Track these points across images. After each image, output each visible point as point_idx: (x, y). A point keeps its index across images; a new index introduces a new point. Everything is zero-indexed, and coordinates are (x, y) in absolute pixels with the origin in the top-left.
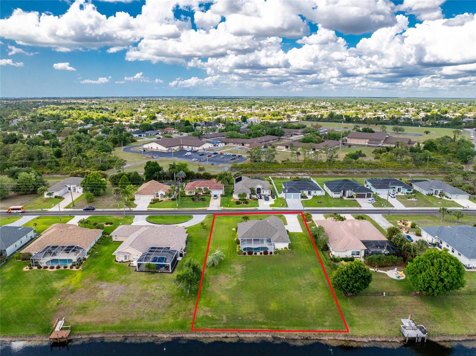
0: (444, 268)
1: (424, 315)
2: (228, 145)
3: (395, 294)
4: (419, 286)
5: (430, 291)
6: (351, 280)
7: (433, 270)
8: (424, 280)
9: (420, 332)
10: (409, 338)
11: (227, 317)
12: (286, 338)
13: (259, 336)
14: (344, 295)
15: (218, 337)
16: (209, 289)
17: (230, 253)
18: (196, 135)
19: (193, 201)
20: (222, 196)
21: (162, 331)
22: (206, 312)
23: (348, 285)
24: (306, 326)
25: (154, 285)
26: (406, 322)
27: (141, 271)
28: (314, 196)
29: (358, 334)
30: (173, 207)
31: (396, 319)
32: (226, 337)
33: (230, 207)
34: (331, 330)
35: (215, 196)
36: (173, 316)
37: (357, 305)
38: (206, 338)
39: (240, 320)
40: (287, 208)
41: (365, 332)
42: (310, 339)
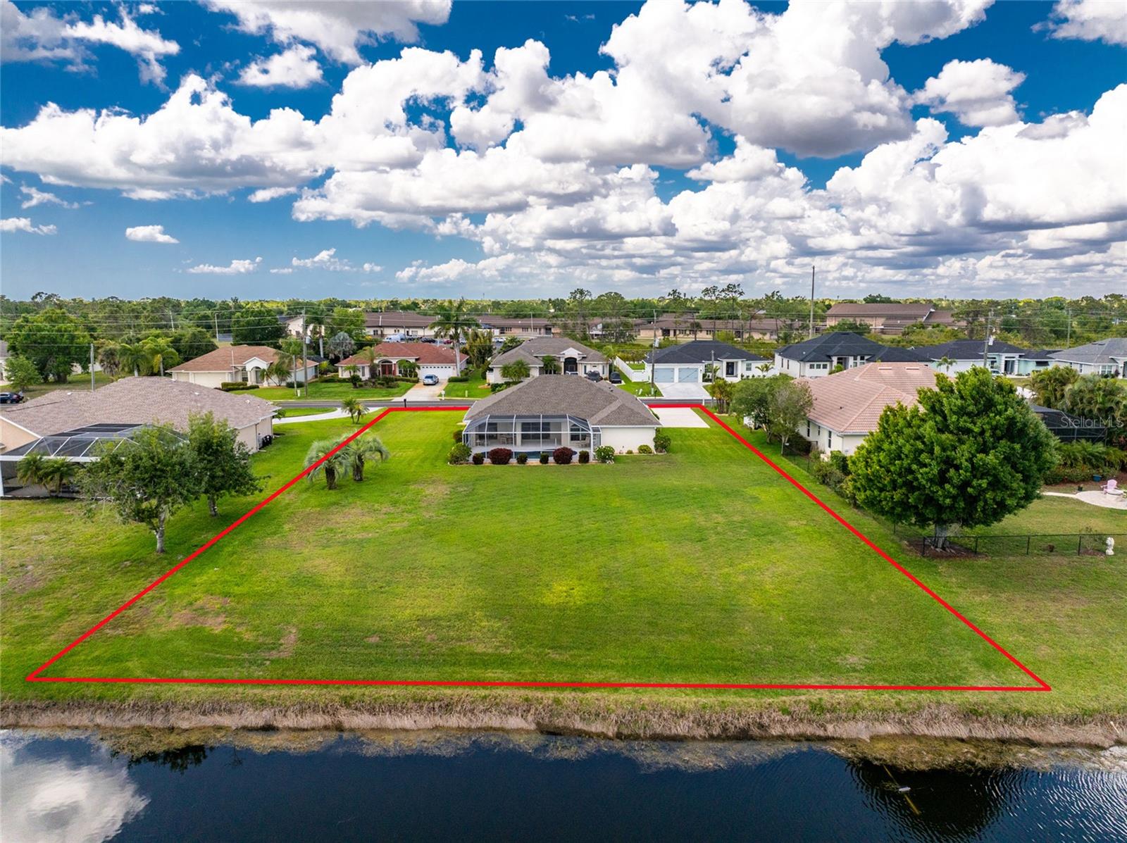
2: (508, 333)
11: (307, 637)
13: (464, 722)
16: (272, 541)
17: (423, 461)
19: (356, 387)
20: (452, 380)
22: (205, 614)
27: (14, 498)
35: (430, 378)
39: (369, 646)
40: (660, 397)
42: (762, 738)
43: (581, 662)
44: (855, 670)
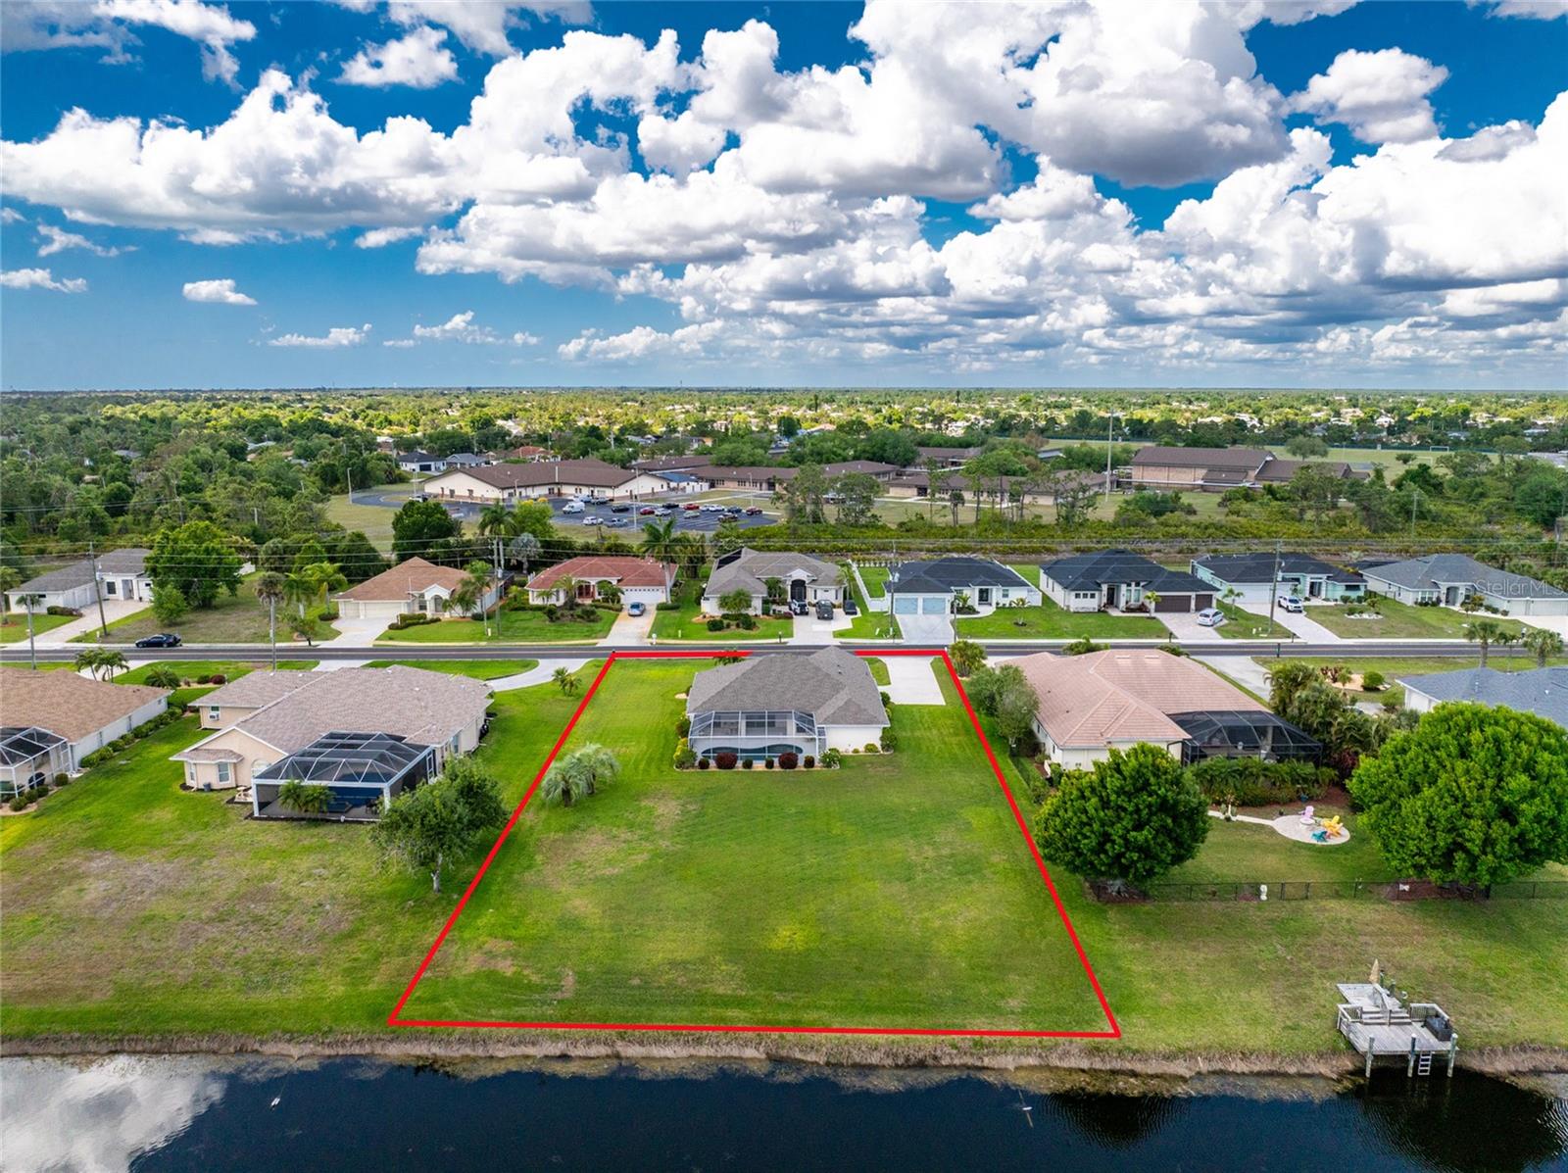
0: (1514, 762)
1: (1435, 969)
2: (719, 488)
3: (1307, 892)
4: (1412, 845)
5: (1459, 864)
6: (1120, 819)
7: (1467, 772)
8: (1431, 819)
9: (1426, 1033)
10: (1376, 1057)
11: (583, 978)
12: (828, 1064)
13: (711, 1052)
14: (1091, 898)
15: (527, 1057)
16: (529, 876)
17: (648, 764)
18: (612, 461)
19: (551, 620)
20: (661, 607)
21: (285, 1032)
22: (494, 957)
23: (1106, 838)
24: (918, 1012)
25: (305, 863)
26: (1359, 996)
27: (269, 819)
28: (1000, 608)
29: (1149, 1046)
30: (471, 640)
31: (1317, 983)
32: (564, 1057)
33: (684, 637)
34: (1031, 1027)
35: (635, 606)
36: (348, 972)
37: (1149, 932)
38: (474, 1060)
39: (633, 988)
40: (897, 641)
41: (1180, 1036)
42: (935, 1067)
43: (800, 1003)
44: (1013, 1013)
